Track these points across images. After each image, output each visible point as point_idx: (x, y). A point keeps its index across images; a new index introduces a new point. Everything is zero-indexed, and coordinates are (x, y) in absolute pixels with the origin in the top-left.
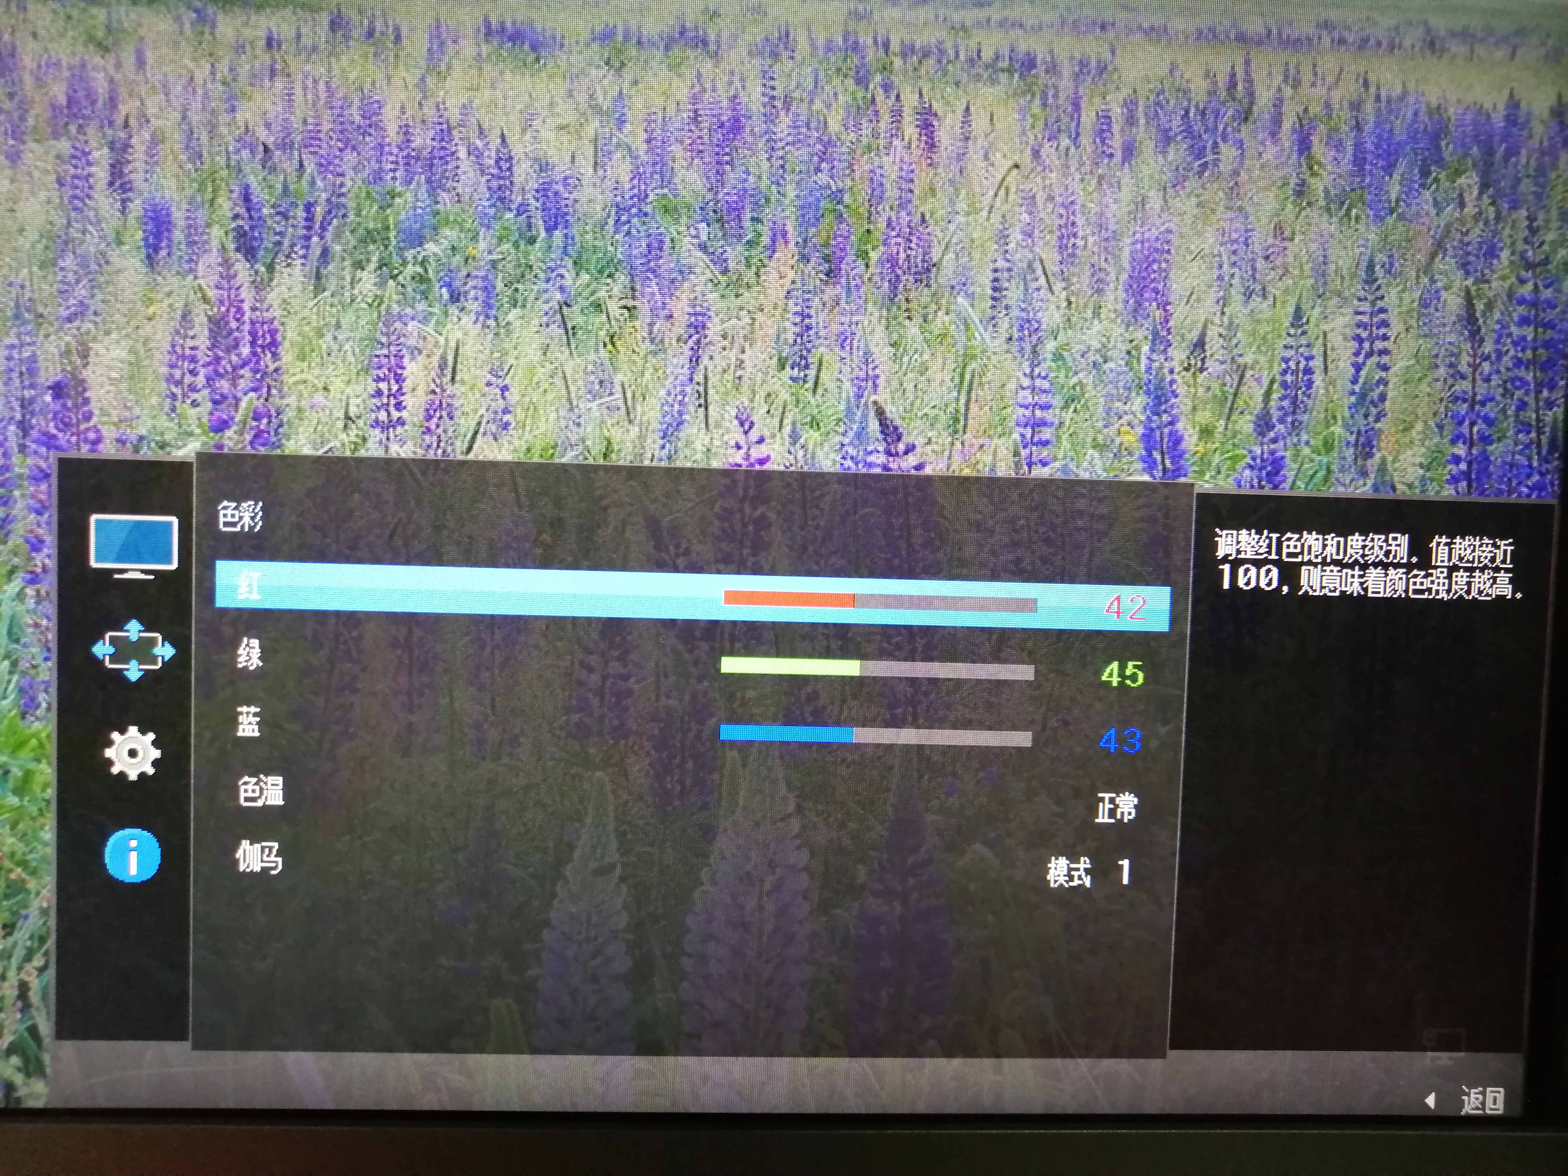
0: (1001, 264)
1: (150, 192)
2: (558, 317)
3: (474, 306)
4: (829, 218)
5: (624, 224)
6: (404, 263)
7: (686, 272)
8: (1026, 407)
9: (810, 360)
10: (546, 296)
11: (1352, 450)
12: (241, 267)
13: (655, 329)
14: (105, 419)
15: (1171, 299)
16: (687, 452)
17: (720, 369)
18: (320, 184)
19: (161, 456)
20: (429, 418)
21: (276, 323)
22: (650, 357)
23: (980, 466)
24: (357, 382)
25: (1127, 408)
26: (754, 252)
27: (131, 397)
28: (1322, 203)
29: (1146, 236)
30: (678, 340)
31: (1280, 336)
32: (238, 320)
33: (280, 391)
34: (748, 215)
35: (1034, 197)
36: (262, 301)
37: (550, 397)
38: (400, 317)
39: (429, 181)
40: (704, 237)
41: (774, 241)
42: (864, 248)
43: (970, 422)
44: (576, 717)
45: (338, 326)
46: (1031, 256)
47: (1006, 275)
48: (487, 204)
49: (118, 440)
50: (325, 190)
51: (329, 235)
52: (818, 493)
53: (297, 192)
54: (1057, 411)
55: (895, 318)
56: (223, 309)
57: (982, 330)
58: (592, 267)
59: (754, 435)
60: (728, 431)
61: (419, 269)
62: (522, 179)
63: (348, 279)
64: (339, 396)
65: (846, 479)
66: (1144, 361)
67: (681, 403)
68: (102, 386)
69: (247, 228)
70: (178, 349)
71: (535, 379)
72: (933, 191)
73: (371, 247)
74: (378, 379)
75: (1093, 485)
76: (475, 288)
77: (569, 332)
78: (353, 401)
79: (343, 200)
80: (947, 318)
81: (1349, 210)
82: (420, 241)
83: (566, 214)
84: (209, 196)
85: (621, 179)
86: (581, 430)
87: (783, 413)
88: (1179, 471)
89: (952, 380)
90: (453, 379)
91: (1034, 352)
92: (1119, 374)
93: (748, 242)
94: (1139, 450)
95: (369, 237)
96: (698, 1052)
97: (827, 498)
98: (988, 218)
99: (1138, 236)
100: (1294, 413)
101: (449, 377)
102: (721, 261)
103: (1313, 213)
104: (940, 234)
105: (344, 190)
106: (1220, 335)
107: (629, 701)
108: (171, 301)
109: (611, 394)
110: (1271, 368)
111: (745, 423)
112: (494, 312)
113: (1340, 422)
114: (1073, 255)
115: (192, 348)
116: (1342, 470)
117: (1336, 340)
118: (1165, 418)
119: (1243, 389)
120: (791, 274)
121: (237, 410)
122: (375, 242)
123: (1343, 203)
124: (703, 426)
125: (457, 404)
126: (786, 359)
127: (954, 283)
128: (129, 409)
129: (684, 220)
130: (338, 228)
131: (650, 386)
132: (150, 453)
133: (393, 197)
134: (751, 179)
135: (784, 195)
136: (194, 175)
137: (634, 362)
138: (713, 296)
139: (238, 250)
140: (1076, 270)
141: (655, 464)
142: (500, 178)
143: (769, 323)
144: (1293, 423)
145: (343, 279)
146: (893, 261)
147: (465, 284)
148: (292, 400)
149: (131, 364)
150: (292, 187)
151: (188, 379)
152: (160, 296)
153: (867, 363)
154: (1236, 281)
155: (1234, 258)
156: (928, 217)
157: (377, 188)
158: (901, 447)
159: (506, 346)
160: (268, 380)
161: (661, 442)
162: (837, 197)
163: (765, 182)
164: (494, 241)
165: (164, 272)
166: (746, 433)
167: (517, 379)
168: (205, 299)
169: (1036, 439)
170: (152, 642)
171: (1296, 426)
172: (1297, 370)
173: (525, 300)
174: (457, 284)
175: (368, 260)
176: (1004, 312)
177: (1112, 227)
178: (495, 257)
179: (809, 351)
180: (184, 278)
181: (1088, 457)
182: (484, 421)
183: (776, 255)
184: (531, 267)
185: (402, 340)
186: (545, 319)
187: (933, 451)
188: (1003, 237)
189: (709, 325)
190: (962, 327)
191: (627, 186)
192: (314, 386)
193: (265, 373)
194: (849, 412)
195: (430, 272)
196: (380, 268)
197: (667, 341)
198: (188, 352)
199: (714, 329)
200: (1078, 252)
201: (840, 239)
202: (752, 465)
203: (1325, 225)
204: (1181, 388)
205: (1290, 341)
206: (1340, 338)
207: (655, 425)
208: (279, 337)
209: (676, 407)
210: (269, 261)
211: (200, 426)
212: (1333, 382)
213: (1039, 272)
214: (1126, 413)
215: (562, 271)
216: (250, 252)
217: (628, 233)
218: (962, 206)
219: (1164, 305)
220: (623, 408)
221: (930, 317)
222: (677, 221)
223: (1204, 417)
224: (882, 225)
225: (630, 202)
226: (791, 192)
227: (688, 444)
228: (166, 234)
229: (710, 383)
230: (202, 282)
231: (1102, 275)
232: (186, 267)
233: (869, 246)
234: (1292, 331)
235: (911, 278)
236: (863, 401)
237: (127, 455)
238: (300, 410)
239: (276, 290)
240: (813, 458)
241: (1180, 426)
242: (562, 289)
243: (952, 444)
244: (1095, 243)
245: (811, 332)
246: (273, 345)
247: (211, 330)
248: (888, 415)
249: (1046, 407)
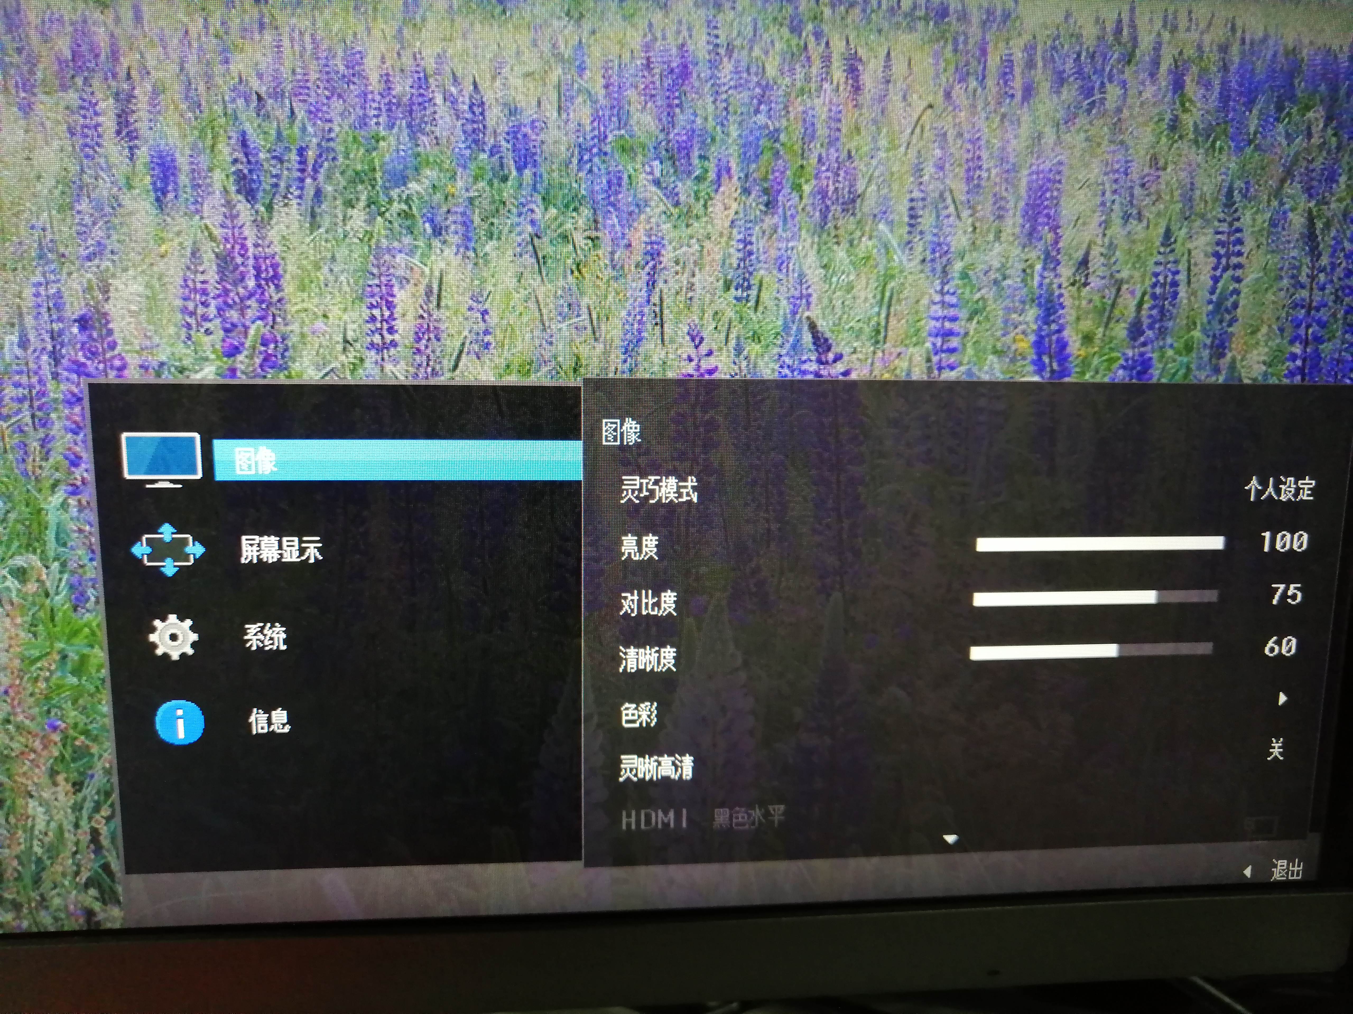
0: (916, 194)
1: (155, 140)
2: (530, 248)
3: (454, 239)
4: (767, 155)
5: (586, 162)
6: (391, 201)
7: (641, 205)
8: (937, 319)
9: (752, 282)
10: (518, 229)
11: (1207, 351)
12: (243, 207)
13: (616, 256)
14: (127, 348)
15: (1061, 224)
16: (646, 365)
17: (673, 291)
18: (310, 129)
19: (181, 379)
20: (418, 340)
21: (277, 258)
22: (612, 282)
23: (898, 372)
24: (353, 310)
25: (1021, 319)
26: (702, 187)
27: (151, 327)
28: (1191, 136)
29: (1041, 168)
30: (637, 266)
31: (1151, 254)
32: (242, 256)
33: (284, 319)
34: (696, 153)
35: (945, 134)
36: (263, 238)
37: (525, 319)
38: (389, 250)
39: (409, 126)
40: (657, 174)
41: (719, 176)
42: (797, 181)
43: (890, 333)
44: (557, 593)
45: (333, 259)
46: (942, 187)
47: (920, 204)
48: (463, 146)
49: (141, 367)
50: (315, 135)
51: (321, 177)
52: (759, 398)
53: (289, 136)
54: (963, 323)
55: (826, 243)
56: (229, 246)
57: (899, 252)
58: (559, 203)
59: (704, 349)
60: (681, 345)
61: (405, 207)
62: (493, 123)
63: (341, 217)
64: (337, 322)
65: (783, 385)
66: (1037, 279)
67: (640, 322)
68: (123, 318)
69: (246, 171)
70: (190, 283)
71: (512, 304)
72: (858, 130)
73: (360, 187)
74: (372, 307)
75: (993, 386)
76: (455, 222)
77: (541, 261)
78: (350, 326)
79: (331, 144)
80: (870, 243)
81: (1214, 142)
82: (403, 180)
83: (535, 154)
84: (209, 142)
85: (583, 121)
86: (553, 348)
87: (729, 329)
88: (1064, 372)
89: (874, 297)
90: (438, 305)
91: (944, 272)
92: (1016, 289)
93: (697, 178)
94: (1032, 355)
95: (357, 178)
97: (768, 402)
98: (906, 154)
99: (1034, 168)
100: (1161, 320)
101: (435, 303)
102: (672, 195)
103: (1184, 145)
104: (864, 169)
105: (333, 135)
106: (1102, 254)
107: (602, 579)
108: (180, 240)
109: (578, 315)
110: (1143, 282)
111: (696, 339)
112: (472, 244)
113: (1199, 327)
114: (978, 186)
115: (203, 282)
117: (1199, 256)
118: (1054, 327)
119: (1120, 300)
120: (735, 206)
121: (246, 337)
122: (362, 182)
123: (1209, 136)
124: (659, 342)
125: (443, 326)
126: (731, 281)
127: (876, 212)
128: (150, 338)
129: (640, 158)
130: (329, 170)
131: (613, 308)
132: (171, 377)
133: (378, 141)
134: (699, 121)
135: (728, 135)
136: (194, 123)
137: (598, 286)
138: (666, 227)
139: (239, 192)
140: (981, 198)
141: (618, 376)
142: (474, 122)
143: (716, 249)
144: (1160, 329)
145: (336, 216)
146: (823, 194)
147: (446, 219)
148: (295, 327)
149: (148, 297)
150: (285, 133)
151: (201, 310)
152: (171, 235)
153: (801, 284)
154: (1116, 207)
155: (1115, 186)
156: (853, 153)
157: (363, 133)
158: (831, 356)
159: (485, 274)
160: (273, 309)
161: (623, 357)
162: (774, 136)
163: (711, 123)
164: (471, 180)
165: (173, 213)
166: (697, 347)
167: (495, 304)
168: (212, 237)
169: (945, 347)
170: (184, 542)
171: (1163, 332)
172: (1165, 284)
173: (500, 232)
174: (439, 219)
175: (358, 199)
176: (918, 237)
177: (1012, 160)
178: (472, 194)
179: (751, 274)
180: (191, 219)
181: (988, 362)
182: (468, 342)
183: (722, 189)
184: (504, 203)
185: (392, 270)
186: (518, 249)
187: (858, 359)
188: (918, 170)
189: (663, 252)
190: (883, 251)
191: (588, 128)
192: (315, 313)
193: (270, 304)
194: (786, 328)
195: (414, 209)
196: (369, 206)
197: (626, 267)
198: (199, 286)
199: (668, 256)
200: (983, 183)
201: (777, 174)
202: (702, 375)
203: (1192, 156)
204: (1067, 301)
205: (1160, 258)
206: (1202, 255)
207: (617, 342)
208: (280, 271)
209: (636, 326)
210: (267, 201)
211: (214, 351)
212: (1194, 293)
213: (949, 201)
214: (1020, 323)
215: (533, 206)
216: (250, 195)
217: (590, 171)
218: (883, 142)
219: (1055, 229)
220: (589, 328)
221: (855, 242)
222: (633, 159)
223: (1086, 325)
224: (814, 160)
225: (592, 143)
226: (734, 132)
227: (647, 357)
228: (172, 178)
229: (665, 304)
230: (208, 222)
231: (1003, 203)
232: (193, 208)
233: (803, 180)
234: (1162, 250)
235: (839, 208)
236: (798, 317)
237: (151, 379)
238: (303, 335)
239: (276, 228)
240: (755, 367)
241: (1065, 333)
242: (533, 222)
243: (874, 353)
244: (997, 175)
245: (753, 257)
246: (276, 277)
247: (218, 265)
248: (820, 328)
249: (954, 319)
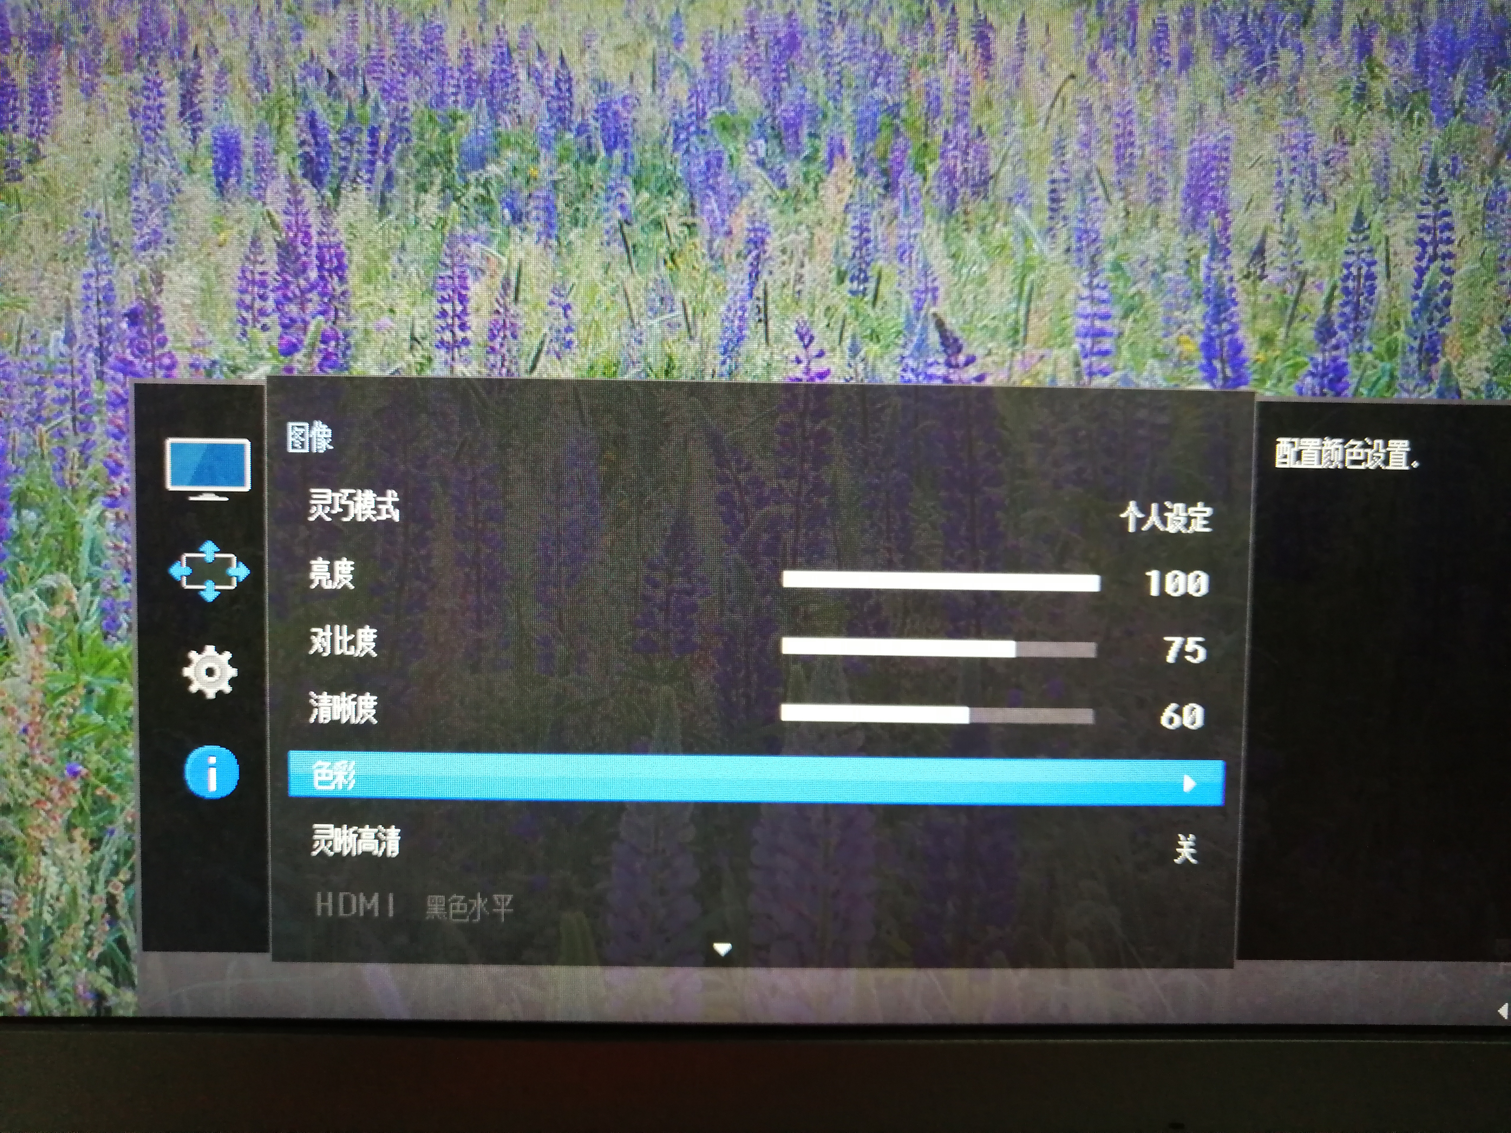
0: (1058, 175)
1: (219, 121)
2: (619, 235)
3: (535, 226)
4: (885, 133)
5: (683, 141)
6: (467, 185)
7: (744, 188)
8: (1086, 317)
9: (869, 274)
10: (606, 215)
11: (1415, 356)
12: (308, 193)
13: (715, 245)
14: (179, 345)
15: (1230, 207)
16: (748, 367)
17: (779, 283)
18: (383, 108)
19: (233, 380)
20: (493, 337)
21: (343, 247)
22: (710, 274)
23: (1041, 377)
24: (422, 304)
25: (1186, 317)
26: (812, 167)
27: (204, 323)
28: (1383, 106)
29: (1204, 144)
30: (738, 255)
31: (1341, 242)
32: (305, 245)
33: (347, 314)
34: (805, 131)
35: (1090, 108)
36: (328, 226)
37: (612, 315)
38: (463, 238)
39: (490, 104)
40: (762, 153)
41: (831, 155)
42: (921, 161)
43: (1031, 333)
44: (642, 632)
45: (403, 248)
46: (1087, 167)
47: (1063, 186)
48: (547, 125)
49: (192, 365)
50: (389, 115)
51: (393, 160)
52: (879, 406)
53: (361, 116)
54: (1117, 321)
55: (954, 230)
56: (291, 234)
57: (1039, 240)
58: (652, 186)
59: (814, 349)
60: (788, 345)
61: (482, 191)
62: (581, 99)
63: (412, 202)
64: (404, 317)
65: (905, 391)
66: (1203, 271)
67: (741, 318)
68: (175, 313)
69: (313, 154)
70: (249, 275)
71: (597, 298)
72: (989, 104)
73: (435, 170)
74: (443, 300)
75: (1155, 394)
76: (537, 208)
77: (630, 250)
78: (419, 322)
79: (406, 124)
80: (1005, 230)
81: (1411, 112)
82: (482, 162)
83: (627, 133)
84: (276, 123)
85: (680, 98)
86: (643, 348)
87: (843, 327)
88: (1240, 379)
89: (1012, 291)
90: (516, 299)
91: (1093, 262)
92: (1178, 283)
93: (806, 158)
94: (1200, 359)
95: (432, 160)
96: (766, 963)
97: (889, 411)
98: (1045, 130)
99: (1196, 144)
100: (1356, 319)
101: (512, 296)
102: (778, 177)
103: (1374, 116)
104: (997, 147)
105: (407, 114)
106: (1281, 242)
107: (695, 615)
108: (241, 227)
109: (672, 311)
110: (1332, 275)
111: (805, 337)
112: (555, 232)
113: (1403, 328)
114: (1130, 165)
115: (262, 274)
116: (1406, 376)
117: (1398, 244)
118: (1225, 326)
119: (1305, 296)
120: (849, 189)
121: (305, 333)
122: (437, 164)
123: (1404, 106)
124: (763, 341)
125: (520, 323)
126: (845, 273)
127: (1011, 194)
128: (202, 334)
129: (742, 136)
130: (402, 151)
131: (711, 302)
132: (223, 378)
133: (455, 121)
134: (809, 95)
135: (841, 110)
136: (261, 103)
137: (695, 279)
138: (771, 212)
139: (305, 176)
140: (1133, 179)
141: (716, 379)
142: (559, 98)
143: (828, 237)
144: (1355, 329)
145: (407, 202)
146: (950, 174)
147: (527, 204)
148: (359, 323)
149: (202, 290)
150: (356, 113)
151: (258, 304)
152: (230, 223)
153: (926, 275)
154: (1295, 188)
155: (1293, 164)
156: (984, 129)
157: (440, 112)
158: (962, 358)
159: (568, 265)
160: (336, 303)
161: (722, 358)
162: (894, 111)
163: (822, 98)
164: (555, 162)
165: (234, 199)
166: (806, 347)
167: (579, 297)
168: (274, 225)
169: (1095, 349)
170: (227, 563)
171: (1358, 334)
172: (1359, 275)
173: (586, 219)
174: (519, 204)
175: (432, 183)
176: (1061, 223)
177: (1170, 135)
178: (556, 177)
179: (868, 264)
180: (253, 204)
181: (1147, 367)
182: (547, 340)
183: (834, 170)
184: (591, 187)
185: (466, 261)
186: (606, 238)
187: (994, 362)
188: (1060, 148)
189: (768, 240)
190: (1020, 239)
191: (685, 105)
192: (381, 308)
193: (333, 297)
194: (909, 326)
195: (493, 193)
196: (443, 190)
197: (726, 257)
198: (258, 277)
199: (773, 244)
200: (1136, 162)
201: (897, 153)
202: (812, 379)
203: (1386, 129)
204: (1240, 296)
205: (1352, 246)
206: (1403, 242)
207: (716, 341)
208: (345, 261)
209: (737, 322)
210: (335, 186)
211: (271, 349)
212: (1395, 288)
213: (1096, 182)
214: (1185, 322)
215: (624, 190)
216: (316, 178)
217: (687, 151)
218: (1019, 117)
219: (1223, 213)
220: (684, 324)
221: (988, 229)
222: (735, 138)
223: (1265, 324)
224: (939, 138)
225: (689, 121)
226: (848, 107)
227: (749, 359)
228: (235, 162)
229: (770, 298)
230: (270, 208)
231: (1160, 184)
232: (255, 193)
233: (926, 160)
234: (1353, 237)
235: (969, 191)
236: (922, 313)
237: (201, 379)
238: (366, 332)
239: (342, 215)
240: (873, 370)
241: (1240, 334)
242: (622, 207)
243: (1013, 355)
244: (1152, 152)
245: (871, 246)
246: (340, 269)
247: (279, 255)
248: (948, 327)
249: (1106, 317)
